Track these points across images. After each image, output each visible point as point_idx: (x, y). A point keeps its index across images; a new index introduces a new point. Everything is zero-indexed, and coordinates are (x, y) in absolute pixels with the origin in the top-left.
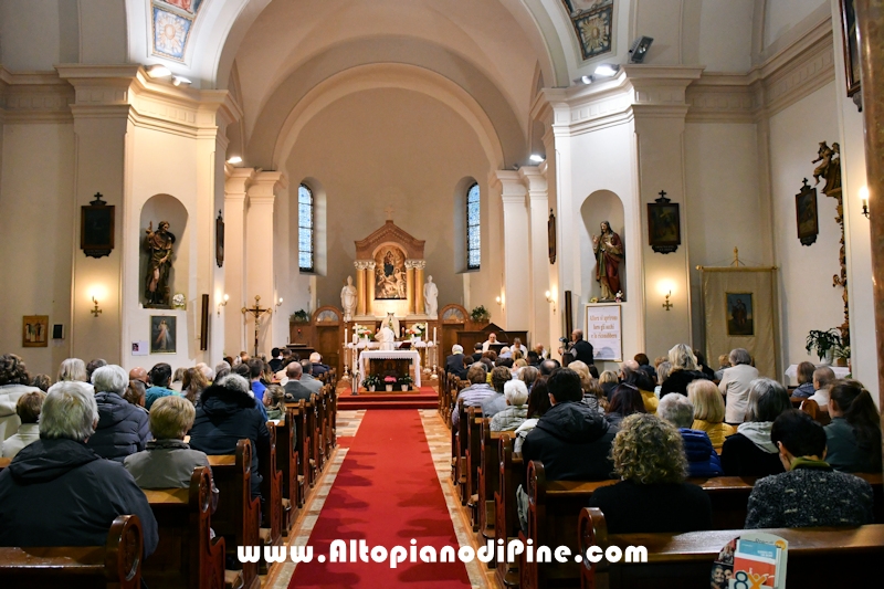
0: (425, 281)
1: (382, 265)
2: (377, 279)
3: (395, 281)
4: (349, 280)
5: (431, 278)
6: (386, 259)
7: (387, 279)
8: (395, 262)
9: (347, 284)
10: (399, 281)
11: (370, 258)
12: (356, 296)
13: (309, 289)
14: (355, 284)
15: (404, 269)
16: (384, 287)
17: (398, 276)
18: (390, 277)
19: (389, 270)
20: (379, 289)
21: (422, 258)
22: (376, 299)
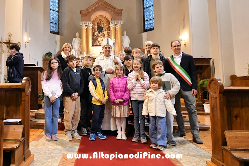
0: (123, 35)
1: (96, 27)
2: (93, 35)
3: (104, 36)
4: (77, 34)
5: (125, 33)
6: (98, 23)
7: (100, 35)
8: (104, 25)
9: (76, 37)
10: (106, 36)
11: (89, 20)
12: (81, 43)
13: (56, 42)
14: (80, 37)
15: (109, 29)
16: (97, 39)
17: (105, 33)
18: (101, 33)
19: (100, 29)
20: (94, 40)
21: (121, 20)
22: (93, 46)
